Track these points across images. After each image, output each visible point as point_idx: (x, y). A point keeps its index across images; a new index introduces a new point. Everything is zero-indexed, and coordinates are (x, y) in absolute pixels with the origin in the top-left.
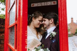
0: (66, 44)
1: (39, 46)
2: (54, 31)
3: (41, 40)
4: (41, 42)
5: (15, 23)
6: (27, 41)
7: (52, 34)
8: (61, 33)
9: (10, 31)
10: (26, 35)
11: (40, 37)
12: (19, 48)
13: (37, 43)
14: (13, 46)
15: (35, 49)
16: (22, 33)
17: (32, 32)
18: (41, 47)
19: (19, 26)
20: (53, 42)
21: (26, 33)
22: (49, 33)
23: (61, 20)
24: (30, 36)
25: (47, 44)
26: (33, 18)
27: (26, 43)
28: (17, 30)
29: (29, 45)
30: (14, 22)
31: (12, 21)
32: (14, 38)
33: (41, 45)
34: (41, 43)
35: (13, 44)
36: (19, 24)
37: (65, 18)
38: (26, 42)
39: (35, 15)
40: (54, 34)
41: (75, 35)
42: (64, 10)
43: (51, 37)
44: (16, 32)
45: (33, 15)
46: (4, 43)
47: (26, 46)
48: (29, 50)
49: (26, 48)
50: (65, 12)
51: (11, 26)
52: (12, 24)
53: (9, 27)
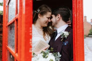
0: (82, 47)
1: (47, 49)
2: (66, 30)
3: (49, 42)
4: (49, 44)
5: (16, 17)
6: (31, 41)
7: (63, 34)
8: (76, 33)
9: (9, 30)
10: (31, 34)
11: (48, 38)
12: (21, 52)
13: (44, 45)
14: (13, 49)
15: (42, 53)
16: (25, 30)
17: (37, 32)
18: (49, 50)
19: (21, 21)
20: (65, 44)
21: (31, 31)
22: (59, 33)
23: (75, 16)
24: (35, 37)
25: (57, 47)
26: (39, 15)
27: (31, 45)
28: (18, 27)
29: (34, 49)
30: (14, 17)
31: (12, 16)
32: (14, 39)
33: (49, 49)
34: (49, 46)
35: (14, 46)
36: (21, 18)
37: (81, 14)
38: (30, 43)
39: (42, 11)
40: (66, 34)
41: (88, 36)
42: (80, 3)
43: (62, 38)
44: (17, 30)
45: (39, 10)
46: (2, 46)
47: (31, 49)
48: (34, 54)
49: (30, 51)
50: (81, 6)
51: (11, 23)
52: (12, 19)
53: (8, 24)
